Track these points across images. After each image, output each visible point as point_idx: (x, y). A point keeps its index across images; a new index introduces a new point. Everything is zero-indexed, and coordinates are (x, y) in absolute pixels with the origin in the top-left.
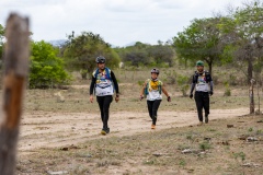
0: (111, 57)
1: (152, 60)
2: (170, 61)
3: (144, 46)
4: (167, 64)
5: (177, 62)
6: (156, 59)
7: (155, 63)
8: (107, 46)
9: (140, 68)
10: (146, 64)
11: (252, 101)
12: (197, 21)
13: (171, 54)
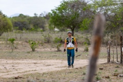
0: (7, 24)
1: (31, 26)
2: (43, 28)
3: (25, 17)
4: (41, 29)
5: (48, 28)
6: (34, 26)
7: (33, 29)
8: (4, 16)
9: (24, 31)
10: (27, 29)
11: (109, 55)
12: (65, 2)
13: (44, 23)
